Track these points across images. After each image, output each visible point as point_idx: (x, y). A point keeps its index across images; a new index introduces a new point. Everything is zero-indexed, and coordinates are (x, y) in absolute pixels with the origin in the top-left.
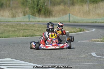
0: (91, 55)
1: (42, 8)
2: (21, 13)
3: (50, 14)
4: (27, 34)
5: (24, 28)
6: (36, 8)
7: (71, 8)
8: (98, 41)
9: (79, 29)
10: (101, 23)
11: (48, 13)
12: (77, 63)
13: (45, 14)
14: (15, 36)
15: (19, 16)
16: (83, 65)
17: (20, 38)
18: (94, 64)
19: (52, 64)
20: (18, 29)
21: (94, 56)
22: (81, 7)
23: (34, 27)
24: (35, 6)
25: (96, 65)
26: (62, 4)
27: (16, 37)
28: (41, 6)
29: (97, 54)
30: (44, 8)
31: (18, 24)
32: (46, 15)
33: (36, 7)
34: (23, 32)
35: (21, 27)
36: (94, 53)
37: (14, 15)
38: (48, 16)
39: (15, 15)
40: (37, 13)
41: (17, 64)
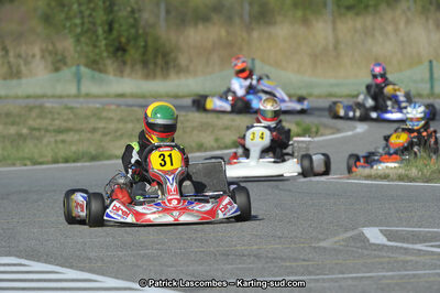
0: (364, 240)
3: (167, 63)
4: (74, 148)
5: (57, 122)
8: (386, 177)
9: (297, 124)
11: (160, 56)
12: (302, 274)
13: (145, 63)
14: (23, 161)
15: (32, 74)
18: (380, 278)
20: (32, 129)
21: (374, 244)
23: (100, 118)
24: (100, 31)
27: (25, 165)
29: (389, 236)
31: (31, 109)
32: (151, 66)
34: (56, 142)
35: (46, 122)
38: (158, 70)
41: (45, 280)
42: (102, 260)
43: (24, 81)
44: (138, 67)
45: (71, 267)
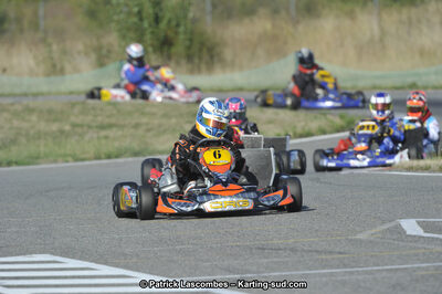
0: (400, 231)
1: (177, 33)
2: (86, 54)
3: (212, 57)
4: (116, 144)
5: (100, 119)
6: (150, 30)
7: (301, 28)
8: (427, 169)
9: (342, 117)
10: (435, 88)
11: (205, 50)
12: (338, 267)
13: (189, 58)
14: (65, 157)
15: (76, 70)
16: (366, 273)
17: (87, 163)
18: (414, 270)
19: (230, 272)
20: (74, 125)
21: (410, 236)
22: (347, 22)
23: (143, 114)
24: (146, 24)
25: (424, 273)
26: (262, 11)
27: (67, 162)
28: (169, 21)
29: (426, 227)
30: (185, 33)
31: (73, 105)
32: (196, 61)
33: (150, 26)
34: (99, 138)
35: (88, 119)
36: (413, 221)
37: (54, 66)
38: (203, 67)
39: (58, 67)
40: (154, 51)
41: (79, 277)
42: (137, 255)
43: (68, 77)
44: (183, 61)
45: (106, 263)
